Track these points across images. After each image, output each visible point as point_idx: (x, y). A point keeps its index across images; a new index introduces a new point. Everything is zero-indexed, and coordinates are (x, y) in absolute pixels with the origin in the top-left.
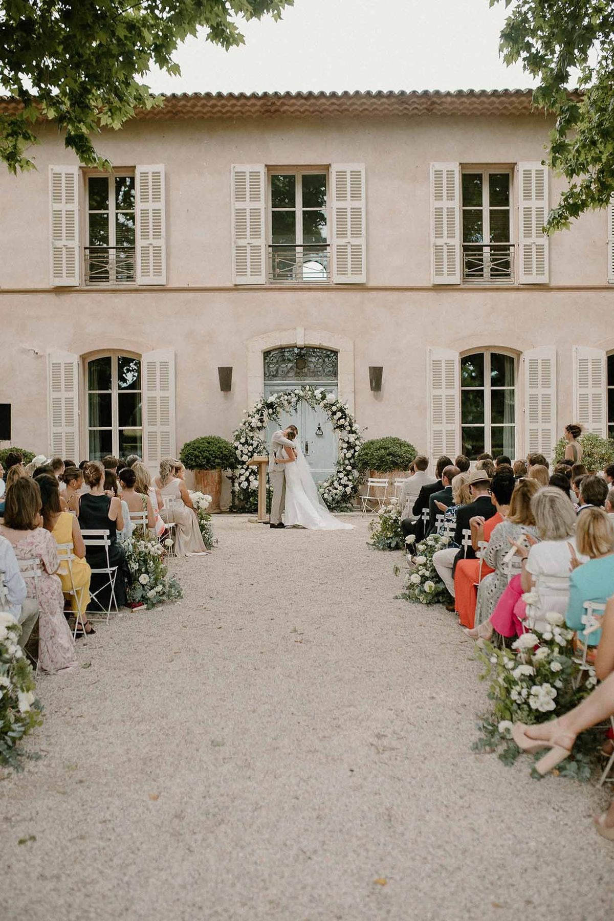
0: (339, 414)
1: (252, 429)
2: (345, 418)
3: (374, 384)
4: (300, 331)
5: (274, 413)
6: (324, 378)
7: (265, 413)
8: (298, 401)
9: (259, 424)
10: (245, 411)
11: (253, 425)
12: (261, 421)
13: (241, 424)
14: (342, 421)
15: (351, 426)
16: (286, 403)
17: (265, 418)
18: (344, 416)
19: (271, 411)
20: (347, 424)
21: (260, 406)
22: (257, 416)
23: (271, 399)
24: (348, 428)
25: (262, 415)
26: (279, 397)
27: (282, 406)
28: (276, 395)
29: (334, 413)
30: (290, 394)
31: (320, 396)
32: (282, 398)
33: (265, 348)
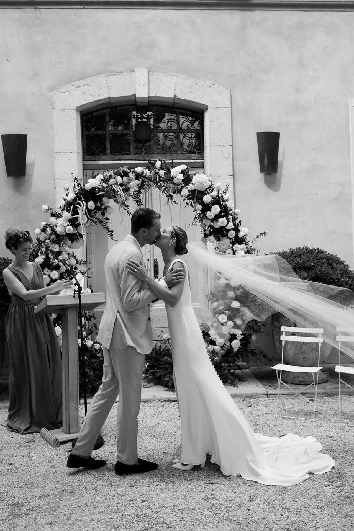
0: (216, 209)
1: (59, 239)
2: (226, 215)
3: (266, 161)
4: (141, 74)
5: (97, 208)
6: (181, 156)
7: (82, 208)
8: (141, 186)
9: (70, 229)
10: (45, 207)
11: (59, 230)
12: (74, 222)
13: (38, 231)
14: (222, 221)
15: (237, 230)
16: (119, 189)
17: (82, 218)
18: (225, 212)
19: (91, 205)
20: (231, 225)
21: (71, 196)
22: (67, 215)
23: (93, 183)
24: (232, 234)
25: (76, 212)
26: (106, 180)
27: (112, 194)
28: (100, 177)
29: (206, 208)
30: (126, 174)
31: (181, 177)
32: (112, 181)
33: (83, 102)
